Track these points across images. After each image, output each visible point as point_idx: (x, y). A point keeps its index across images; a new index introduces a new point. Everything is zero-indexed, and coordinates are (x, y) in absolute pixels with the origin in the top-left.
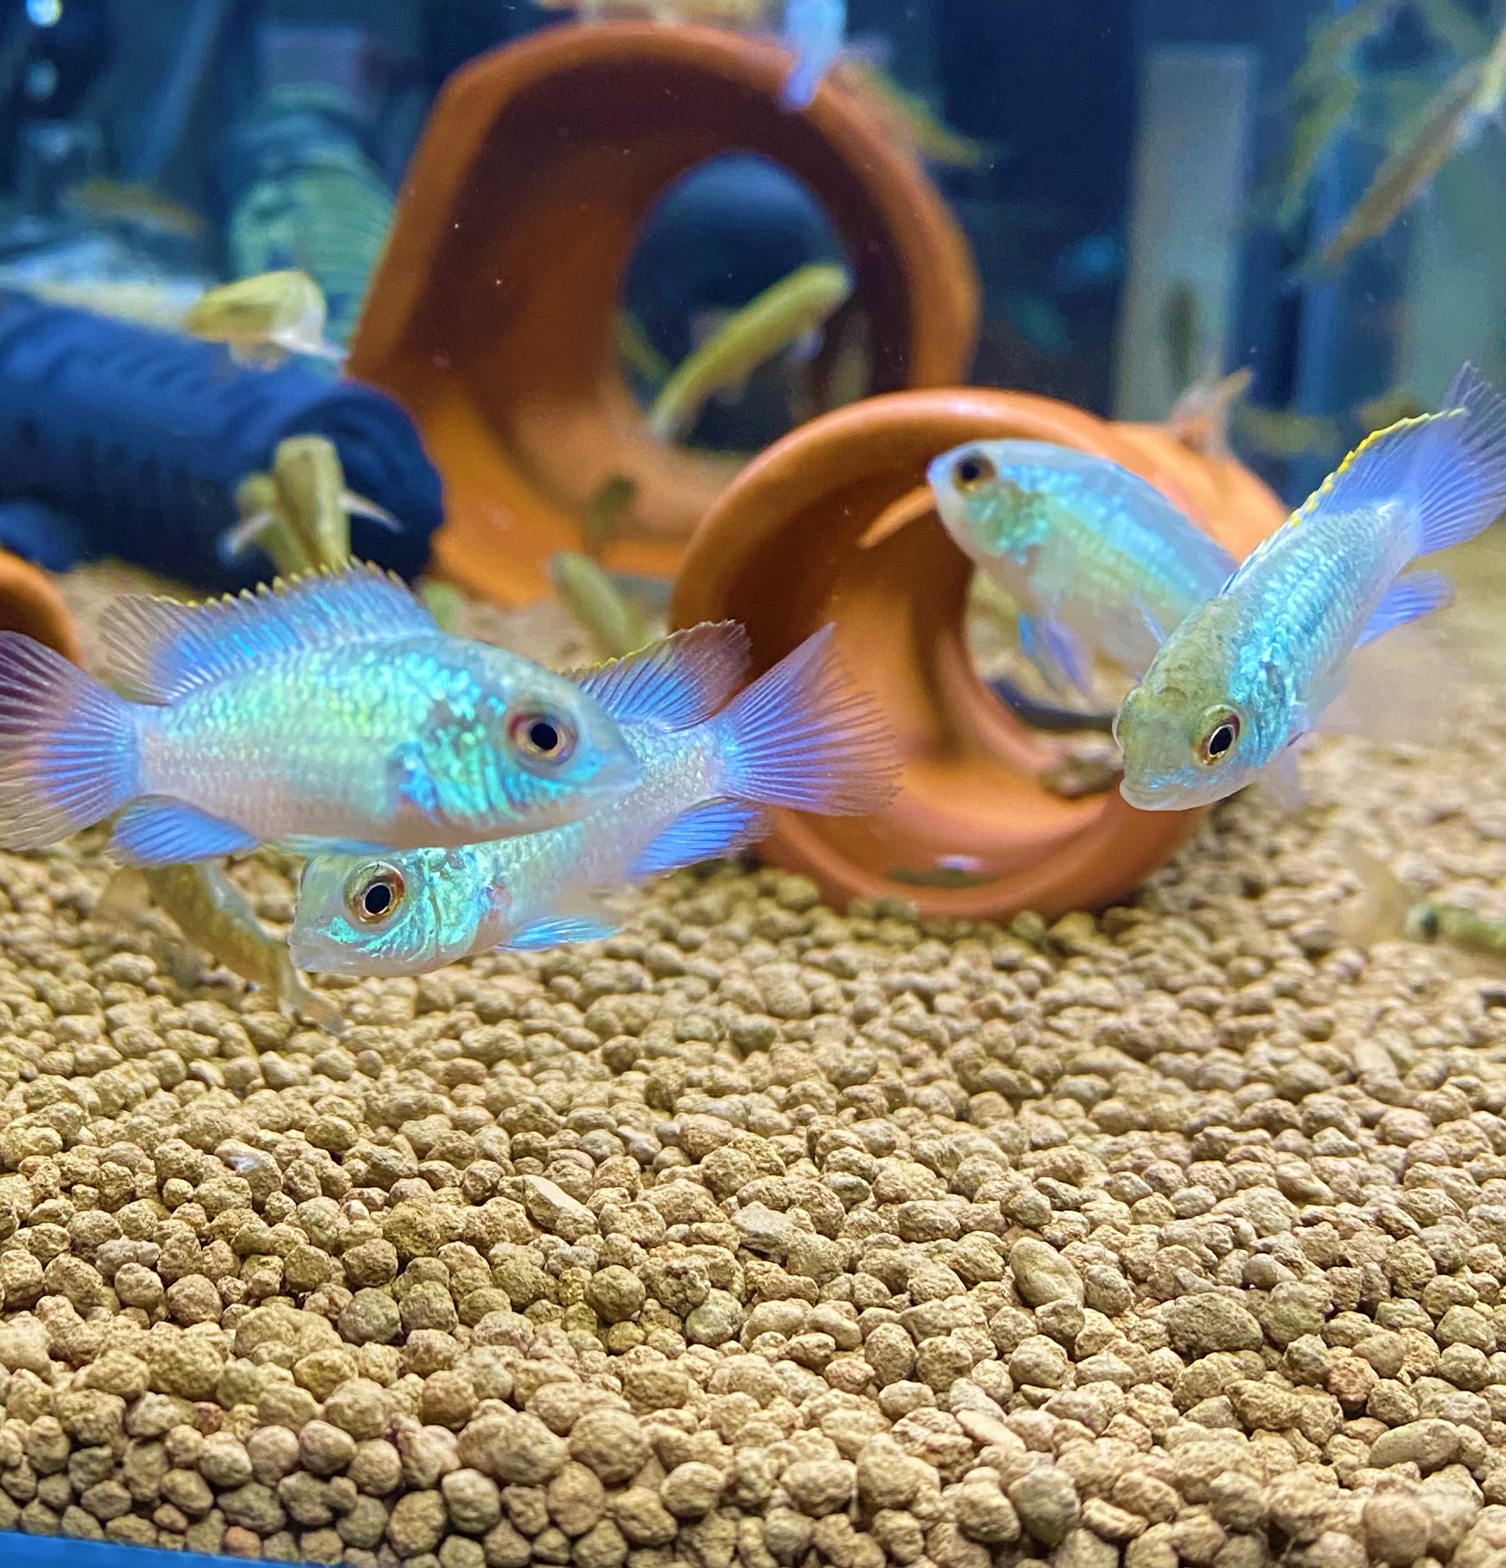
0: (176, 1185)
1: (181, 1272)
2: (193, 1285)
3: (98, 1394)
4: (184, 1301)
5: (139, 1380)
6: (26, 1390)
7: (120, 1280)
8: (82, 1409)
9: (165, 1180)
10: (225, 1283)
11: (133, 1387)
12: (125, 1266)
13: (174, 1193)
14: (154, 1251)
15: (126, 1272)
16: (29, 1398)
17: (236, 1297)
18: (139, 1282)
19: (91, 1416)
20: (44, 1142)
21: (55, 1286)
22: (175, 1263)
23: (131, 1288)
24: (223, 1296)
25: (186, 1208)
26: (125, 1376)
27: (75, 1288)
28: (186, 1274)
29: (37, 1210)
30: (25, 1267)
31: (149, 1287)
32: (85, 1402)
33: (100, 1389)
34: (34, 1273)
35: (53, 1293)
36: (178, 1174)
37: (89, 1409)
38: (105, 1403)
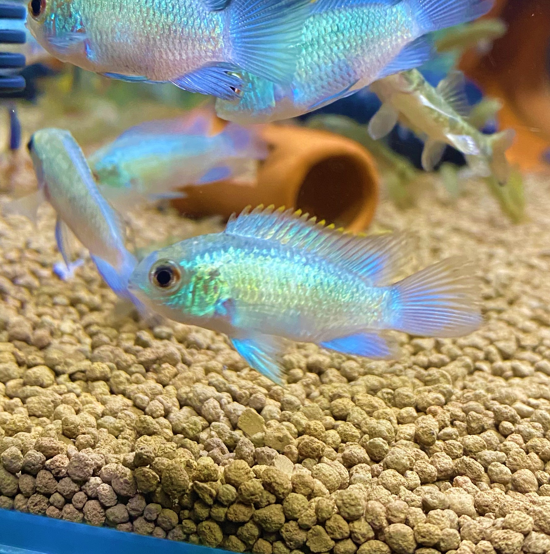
0: (507, 424)
1: (518, 467)
2: (525, 474)
3: (511, 531)
4: (522, 482)
5: (530, 525)
6: (471, 526)
7: (491, 470)
8: (504, 539)
9: (500, 422)
10: (540, 474)
11: (527, 529)
12: (493, 463)
13: (506, 429)
14: (503, 456)
15: (494, 466)
16: (473, 531)
17: (545, 481)
18: (501, 472)
19: (510, 543)
20: (437, 400)
21: (463, 471)
22: (515, 463)
23: (497, 474)
24: (538, 480)
25: (514, 436)
26: (524, 523)
27: (472, 473)
28: (521, 468)
29: (442, 432)
30: (446, 461)
31: (506, 474)
32: (506, 536)
33: (511, 529)
34: (450, 464)
35: (461, 475)
36: (507, 419)
37: (508, 539)
38: (516, 537)
